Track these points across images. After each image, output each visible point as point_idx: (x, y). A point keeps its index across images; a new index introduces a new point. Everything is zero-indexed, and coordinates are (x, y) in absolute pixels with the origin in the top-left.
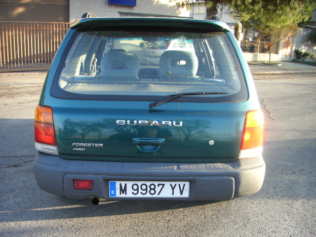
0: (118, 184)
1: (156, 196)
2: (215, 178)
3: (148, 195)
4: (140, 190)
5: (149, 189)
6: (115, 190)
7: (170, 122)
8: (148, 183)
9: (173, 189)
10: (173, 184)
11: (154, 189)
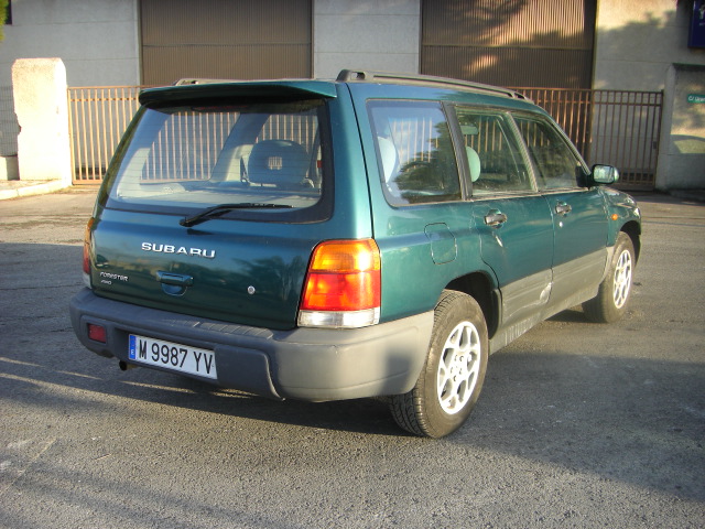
0: (138, 339)
1: (177, 368)
2: (238, 350)
3: (169, 365)
4: (161, 355)
5: (170, 355)
6: (134, 348)
7: (200, 251)
8: (170, 345)
9: (198, 360)
10: (198, 351)
11: (175, 356)
